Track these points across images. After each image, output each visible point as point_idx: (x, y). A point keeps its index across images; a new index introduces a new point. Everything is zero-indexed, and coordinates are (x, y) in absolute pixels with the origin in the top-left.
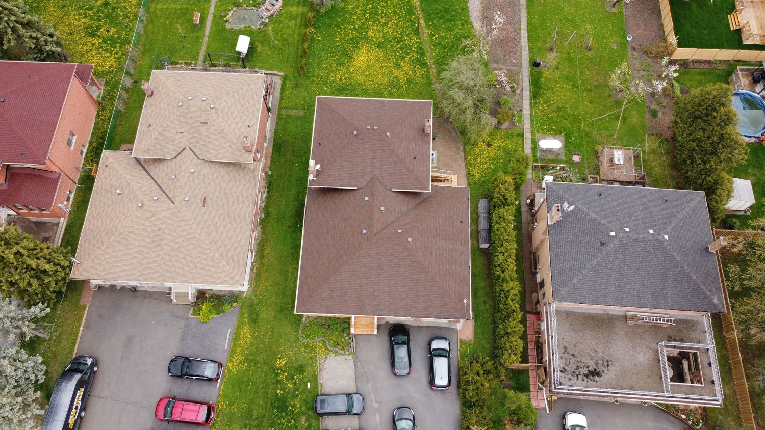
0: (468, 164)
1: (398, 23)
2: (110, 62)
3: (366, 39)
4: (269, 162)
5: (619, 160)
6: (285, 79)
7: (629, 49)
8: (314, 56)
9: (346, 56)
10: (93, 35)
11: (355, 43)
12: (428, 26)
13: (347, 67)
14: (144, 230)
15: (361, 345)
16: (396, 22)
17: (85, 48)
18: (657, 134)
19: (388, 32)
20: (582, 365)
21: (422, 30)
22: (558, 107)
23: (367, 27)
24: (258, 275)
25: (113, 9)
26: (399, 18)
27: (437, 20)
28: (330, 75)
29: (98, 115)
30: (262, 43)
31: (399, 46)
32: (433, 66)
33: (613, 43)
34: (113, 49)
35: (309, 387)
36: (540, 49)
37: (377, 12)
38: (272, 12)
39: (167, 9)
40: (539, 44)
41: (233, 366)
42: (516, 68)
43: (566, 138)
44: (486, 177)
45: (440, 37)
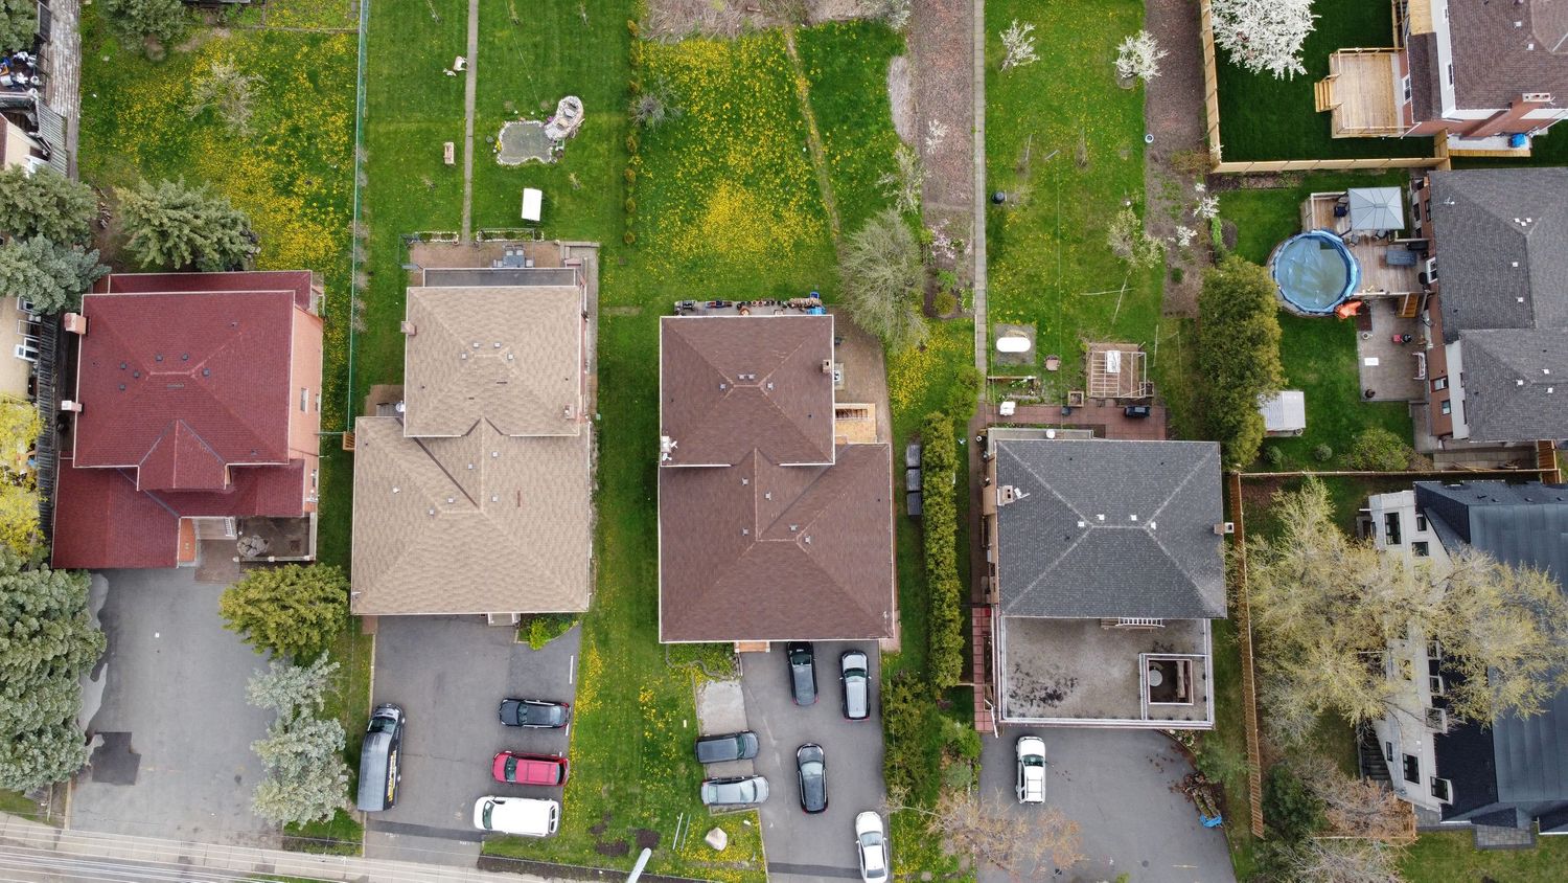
0: (891, 384)
1: (774, 136)
2: (324, 243)
3: (725, 168)
4: (595, 400)
5: (1114, 367)
6: (603, 252)
7: (1147, 159)
8: (644, 208)
9: (696, 206)
10: (286, 190)
11: (707, 178)
12: (824, 139)
13: (698, 226)
14: (442, 545)
15: (750, 666)
16: (771, 133)
17: (280, 218)
18: (1178, 313)
19: (759, 154)
20: (1038, 686)
21: (814, 146)
22: (1029, 276)
23: (725, 148)
24: (601, 577)
25: (309, 138)
26: (776, 126)
27: (837, 126)
28: (673, 241)
29: (325, 336)
30: (559, 189)
31: (778, 181)
32: (835, 214)
33: (1123, 150)
34: (323, 216)
35: (685, 725)
36: (1003, 170)
37: (740, 116)
38: (568, 130)
39: (396, 132)
40: (1003, 160)
41: (583, 704)
42: (965, 209)
43: (1039, 329)
44: (917, 402)
45: (844, 159)
